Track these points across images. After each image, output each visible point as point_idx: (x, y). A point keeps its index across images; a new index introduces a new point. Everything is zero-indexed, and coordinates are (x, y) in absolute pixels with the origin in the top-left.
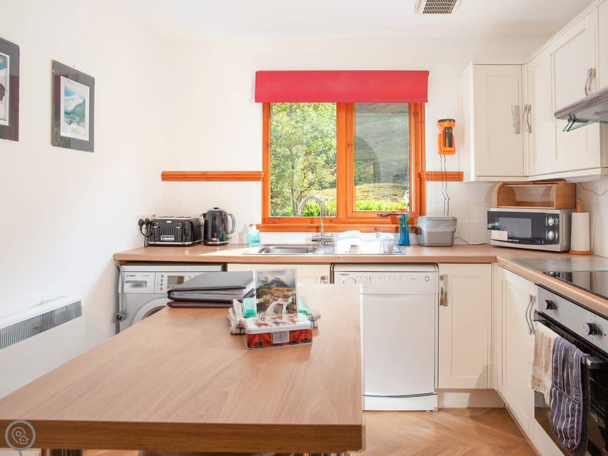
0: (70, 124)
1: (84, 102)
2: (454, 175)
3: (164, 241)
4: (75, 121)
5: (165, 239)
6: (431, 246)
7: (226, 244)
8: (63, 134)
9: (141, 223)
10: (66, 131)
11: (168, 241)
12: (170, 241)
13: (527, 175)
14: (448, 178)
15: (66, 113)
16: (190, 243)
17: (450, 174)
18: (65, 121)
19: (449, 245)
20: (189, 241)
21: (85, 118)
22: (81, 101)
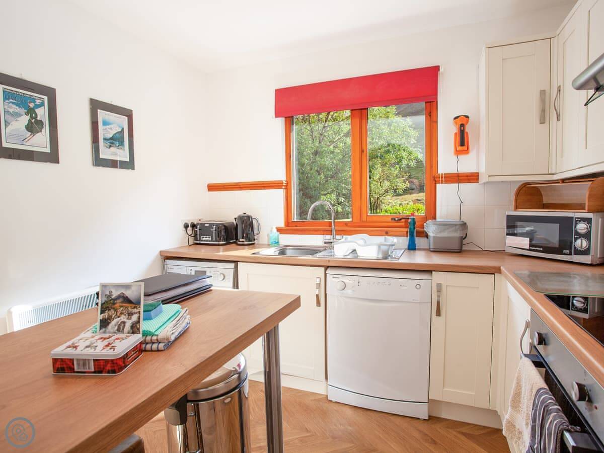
0: (109, 148)
1: (123, 129)
2: (467, 176)
3: (203, 241)
4: (114, 145)
5: (205, 239)
6: (436, 251)
7: (253, 244)
8: (102, 156)
9: (186, 226)
10: (106, 153)
11: (206, 241)
12: (208, 241)
13: (554, 172)
14: (461, 180)
15: (105, 139)
16: (225, 242)
17: (463, 175)
18: (104, 146)
19: (459, 250)
20: (222, 241)
21: (124, 142)
22: (120, 130)
